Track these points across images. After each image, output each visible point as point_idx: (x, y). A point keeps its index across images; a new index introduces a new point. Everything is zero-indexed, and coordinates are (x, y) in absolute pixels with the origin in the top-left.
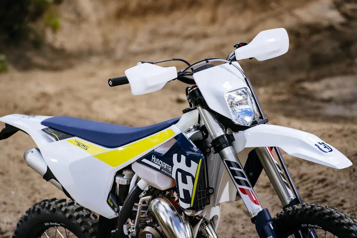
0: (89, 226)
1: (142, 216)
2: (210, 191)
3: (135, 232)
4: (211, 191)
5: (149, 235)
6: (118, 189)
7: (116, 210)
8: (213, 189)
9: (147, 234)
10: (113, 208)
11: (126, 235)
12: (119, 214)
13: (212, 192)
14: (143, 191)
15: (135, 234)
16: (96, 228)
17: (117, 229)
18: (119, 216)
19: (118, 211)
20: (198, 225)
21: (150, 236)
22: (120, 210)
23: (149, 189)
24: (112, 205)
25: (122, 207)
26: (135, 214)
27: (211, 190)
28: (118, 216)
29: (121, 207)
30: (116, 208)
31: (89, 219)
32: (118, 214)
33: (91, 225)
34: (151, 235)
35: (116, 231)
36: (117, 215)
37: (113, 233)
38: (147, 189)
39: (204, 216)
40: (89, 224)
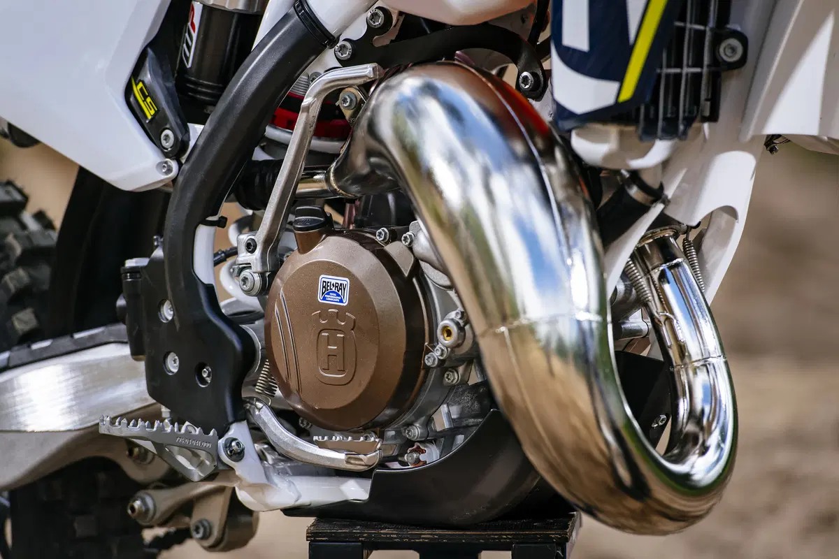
0: (7, 258)
1: (303, 188)
2: (729, 51)
3: (259, 269)
4: (733, 50)
5: (333, 280)
6: (195, 35)
7: (168, 144)
8: (743, 39)
9: (323, 278)
10: (153, 130)
11: (206, 282)
12: (180, 165)
13: (737, 57)
14: (331, 40)
15: (257, 278)
16: (44, 272)
17: (158, 253)
18: (181, 179)
19: (178, 150)
20: (625, 242)
21: (340, 287)
22: (192, 143)
23: (371, 31)
24: (150, 113)
25: (201, 127)
26: (268, 178)
27: (734, 42)
28: (174, 180)
29: (196, 130)
30: (167, 132)
31: (15, 226)
32: (174, 165)
33: (18, 250)
34: (345, 281)
35: (149, 262)
36: (169, 170)
37: (134, 270)
38: (358, 31)
39: (670, 192)
40: (12, 248)
